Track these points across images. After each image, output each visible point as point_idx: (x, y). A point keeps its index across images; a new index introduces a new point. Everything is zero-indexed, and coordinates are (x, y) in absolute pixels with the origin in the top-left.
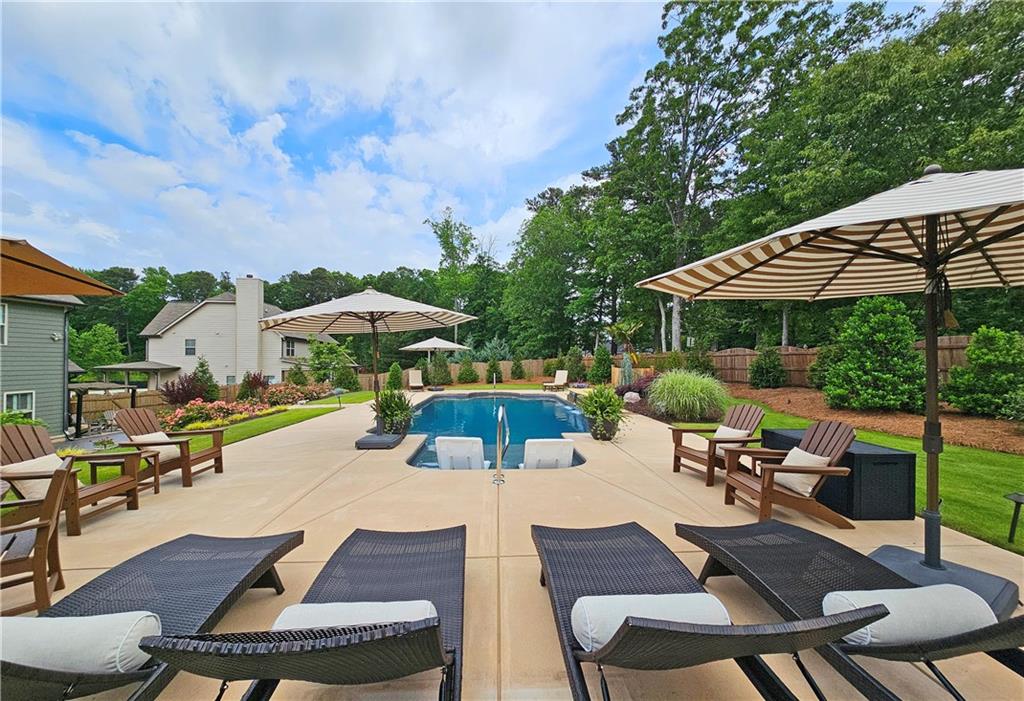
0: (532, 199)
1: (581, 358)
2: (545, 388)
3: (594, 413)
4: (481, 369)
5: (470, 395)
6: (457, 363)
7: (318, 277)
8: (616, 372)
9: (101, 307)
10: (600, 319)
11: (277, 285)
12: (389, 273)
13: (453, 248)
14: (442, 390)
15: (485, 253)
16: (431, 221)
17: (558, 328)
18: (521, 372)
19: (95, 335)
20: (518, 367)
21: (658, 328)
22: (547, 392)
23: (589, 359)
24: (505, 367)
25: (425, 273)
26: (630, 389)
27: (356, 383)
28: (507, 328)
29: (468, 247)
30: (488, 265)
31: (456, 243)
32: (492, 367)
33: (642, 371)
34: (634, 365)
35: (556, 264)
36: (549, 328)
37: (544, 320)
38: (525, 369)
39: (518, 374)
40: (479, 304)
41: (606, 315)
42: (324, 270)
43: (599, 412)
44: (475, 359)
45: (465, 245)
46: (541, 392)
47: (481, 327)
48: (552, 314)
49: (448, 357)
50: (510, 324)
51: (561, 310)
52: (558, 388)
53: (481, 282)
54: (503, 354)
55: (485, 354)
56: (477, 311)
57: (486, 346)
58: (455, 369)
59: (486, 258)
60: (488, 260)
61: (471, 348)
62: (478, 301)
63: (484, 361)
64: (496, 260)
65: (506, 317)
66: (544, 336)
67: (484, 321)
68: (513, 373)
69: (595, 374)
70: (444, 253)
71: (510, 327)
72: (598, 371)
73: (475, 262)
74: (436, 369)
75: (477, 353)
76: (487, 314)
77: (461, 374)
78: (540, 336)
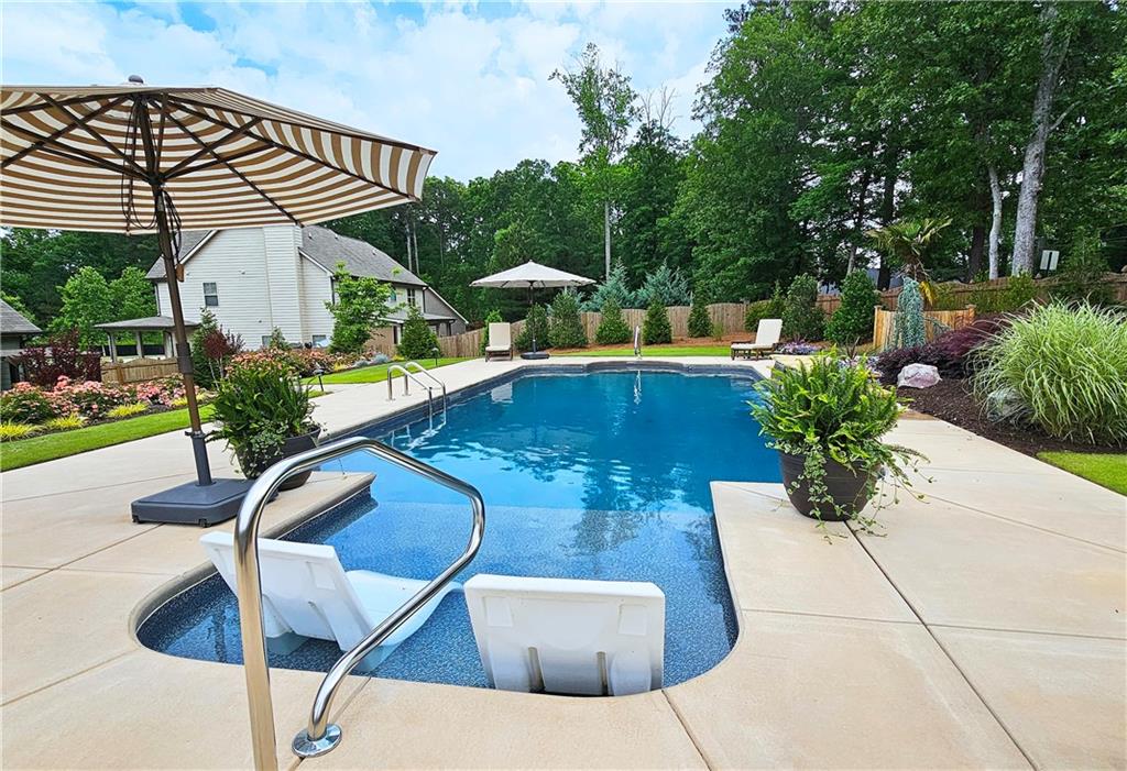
0: (738, 8)
1: (813, 295)
2: (735, 353)
3: (797, 439)
4: (636, 320)
5: (591, 367)
6: (597, 310)
8: (884, 321)
9: (139, 246)
10: (858, 225)
12: (507, 172)
13: (601, 118)
14: (547, 357)
15: (654, 123)
16: (562, 71)
17: (776, 246)
18: (706, 325)
19: (126, 283)
20: (702, 315)
21: (981, 234)
22: (739, 362)
23: (830, 297)
24: (678, 316)
25: (563, 168)
26: (915, 357)
27: (434, 344)
28: (690, 252)
29: (626, 114)
30: (660, 143)
31: (605, 109)
32: (652, 316)
33: (945, 318)
34: (927, 306)
35: (777, 121)
36: (760, 245)
37: (751, 231)
38: (714, 320)
39: (701, 329)
40: (643, 213)
41: (872, 217)
43: (811, 438)
44: (627, 303)
45: (620, 109)
46: (726, 361)
48: (765, 218)
49: (583, 300)
50: (695, 244)
51: (783, 210)
52: (763, 353)
53: (647, 174)
54: (675, 293)
55: (645, 295)
56: (642, 225)
57: (646, 280)
58: (592, 322)
59: (656, 131)
60: (659, 135)
61: (621, 285)
62: (643, 208)
63: (641, 307)
64: (673, 133)
65: (689, 233)
66: (751, 260)
67: (654, 242)
68: (690, 326)
69: (842, 325)
70: (586, 128)
71: (695, 249)
72: (848, 320)
73: (637, 140)
74: (559, 322)
75: (630, 293)
76: (657, 228)
77: (602, 330)
78: (742, 260)
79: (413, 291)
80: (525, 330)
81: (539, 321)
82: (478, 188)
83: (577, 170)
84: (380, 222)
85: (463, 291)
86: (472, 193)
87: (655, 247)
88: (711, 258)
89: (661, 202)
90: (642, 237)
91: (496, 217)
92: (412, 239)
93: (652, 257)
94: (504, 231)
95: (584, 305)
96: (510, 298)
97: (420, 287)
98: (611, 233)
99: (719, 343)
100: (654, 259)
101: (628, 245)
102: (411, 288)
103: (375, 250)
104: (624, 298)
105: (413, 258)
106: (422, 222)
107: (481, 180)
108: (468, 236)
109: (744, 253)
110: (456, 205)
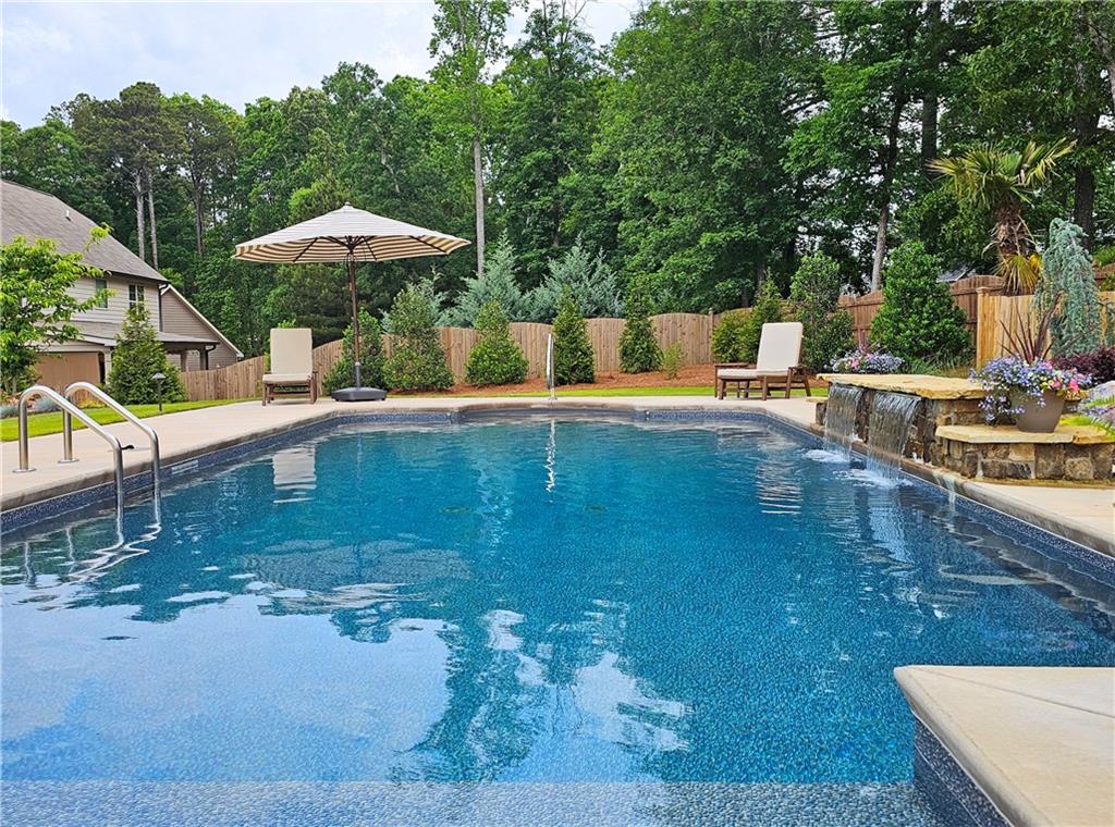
2: (725, 387)
4: (536, 344)
5: (466, 415)
6: (467, 324)
7: (137, 109)
8: (998, 315)
11: (37, 132)
14: (382, 396)
15: (552, 9)
18: (650, 350)
20: (642, 333)
22: (732, 402)
24: (605, 336)
25: (401, 86)
28: (615, 230)
30: (562, 45)
32: (562, 333)
38: (662, 341)
39: (641, 360)
40: (538, 164)
42: (153, 89)
44: (518, 312)
47: (547, 231)
48: (744, 164)
50: (622, 216)
53: (543, 95)
54: (596, 296)
55: (547, 297)
56: (535, 185)
57: (548, 271)
58: (460, 344)
59: (556, 23)
60: (563, 30)
61: (509, 278)
62: (539, 154)
63: (541, 320)
64: (582, 28)
65: (612, 199)
66: (719, 237)
67: (556, 215)
68: (624, 353)
69: (890, 340)
70: (442, 14)
71: (622, 225)
72: (899, 331)
73: (527, 38)
74: (404, 343)
75: (523, 293)
76: (560, 190)
77: (478, 358)
78: (705, 239)
79: (141, 290)
80: (341, 359)
81: (366, 342)
82: (261, 116)
83: (425, 90)
84: (89, 171)
85: (237, 300)
86: (252, 126)
87: (557, 223)
88: (655, 235)
89: (565, 145)
90: (536, 204)
91: (293, 169)
92: (146, 205)
93: (554, 241)
94: (304, 191)
95: (445, 316)
96: (316, 311)
97: (154, 284)
98: (485, 200)
99: (675, 381)
100: (556, 245)
101: (514, 219)
102: (136, 284)
103: (69, 211)
104: (513, 303)
105: (148, 239)
106: (164, 175)
107: (266, 105)
108: (245, 202)
109: (708, 225)
110: (224, 145)
